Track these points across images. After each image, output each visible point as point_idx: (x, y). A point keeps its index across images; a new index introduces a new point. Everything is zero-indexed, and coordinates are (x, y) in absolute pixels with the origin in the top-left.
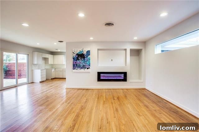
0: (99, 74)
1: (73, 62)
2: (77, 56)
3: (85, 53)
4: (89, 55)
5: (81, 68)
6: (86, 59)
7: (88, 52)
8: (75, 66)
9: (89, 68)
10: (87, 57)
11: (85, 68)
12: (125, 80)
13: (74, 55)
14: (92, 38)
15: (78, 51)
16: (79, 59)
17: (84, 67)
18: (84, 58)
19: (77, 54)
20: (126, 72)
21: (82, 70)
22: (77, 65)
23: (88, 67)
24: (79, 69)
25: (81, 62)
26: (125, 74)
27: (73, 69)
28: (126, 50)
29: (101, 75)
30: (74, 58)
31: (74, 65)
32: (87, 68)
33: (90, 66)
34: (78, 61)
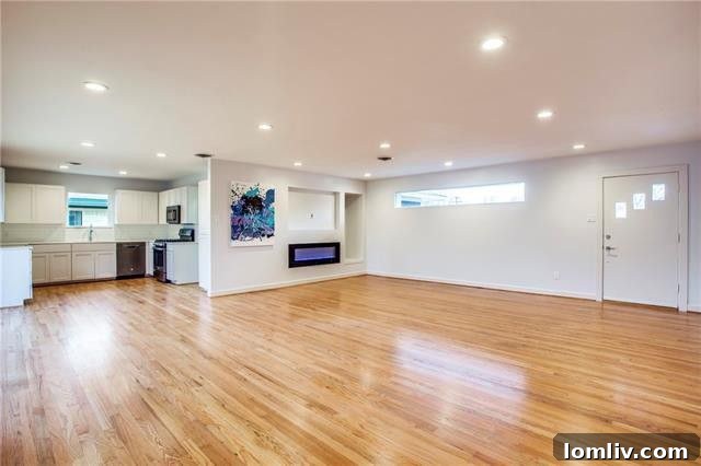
0: (292, 248)
1: (233, 219)
2: (243, 203)
3: (263, 195)
4: (273, 201)
5: (255, 236)
6: (265, 210)
7: (271, 193)
8: (238, 230)
9: (272, 235)
10: (268, 205)
11: (263, 235)
12: (336, 260)
13: (237, 199)
14: (298, 164)
15: (245, 188)
16: (247, 212)
17: (260, 233)
18: (261, 208)
19: (244, 197)
20: (339, 243)
21: (257, 241)
22: (242, 226)
23: (269, 233)
24: (248, 238)
25: (252, 218)
26: (337, 246)
27: (233, 239)
29: (296, 251)
30: (233, 208)
31: (234, 228)
32: (269, 236)
33: (274, 230)
34: (246, 217)
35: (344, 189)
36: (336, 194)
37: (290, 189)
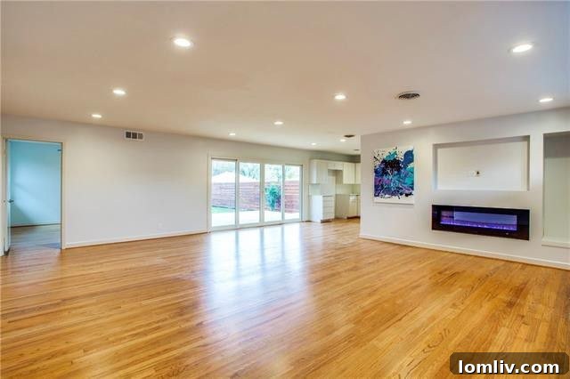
0: (438, 209)
1: (375, 179)
2: (383, 166)
3: (401, 157)
4: (412, 161)
5: (393, 194)
6: (402, 171)
7: (409, 156)
8: (380, 189)
9: (411, 194)
10: (405, 167)
11: (401, 194)
12: (522, 234)
13: (378, 163)
15: (385, 153)
16: (387, 173)
17: (397, 192)
18: (399, 169)
19: (384, 161)
21: (395, 199)
22: (382, 185)
23: (407, 192)
24: (387, 196)
25: (391, 179)
26: (523, 216)
27: (375, 196)
28: (527, 138)
30: (376, 171)
31: (376, 187)
32: (407, 195)
33: (413, 189)
34: (385, 178)
35: (542, 130)
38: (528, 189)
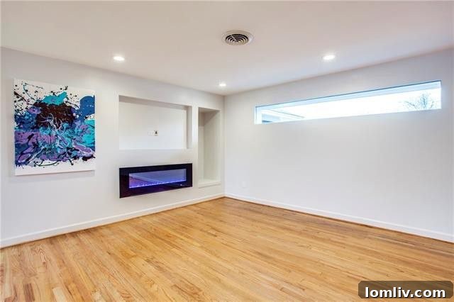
0: (125, 174)
1: (18, 134)
2: (37, 112)
3: (75, 102)
4: (92, 111)
5: (60, 158)
6: (78, 123)
7: (88, 104)
9: (92, 157)
10: (83, 118)
11: (75, 158)
12: (188, 183)
13: (24, 106)
14: (119, 58)
16: (46, 125)
17: (70, 154)
18: (71, 120)
19: (39, 104)
20: (191, 165)
21: (64, 166)
22: (36, 146)
23: (86, 154)
24: (47, 162)
25: (55, 134)
26: (188, 168)
27: (18, 163)
29: (132, 176)
30: (19, 120)
31: (20, 147)
32: (85, 159)
33: (93, 148)
34: (43, 133)
35: (197, 104)
36: (187, 108)
37: (122, 99)
38: (188, 148)
